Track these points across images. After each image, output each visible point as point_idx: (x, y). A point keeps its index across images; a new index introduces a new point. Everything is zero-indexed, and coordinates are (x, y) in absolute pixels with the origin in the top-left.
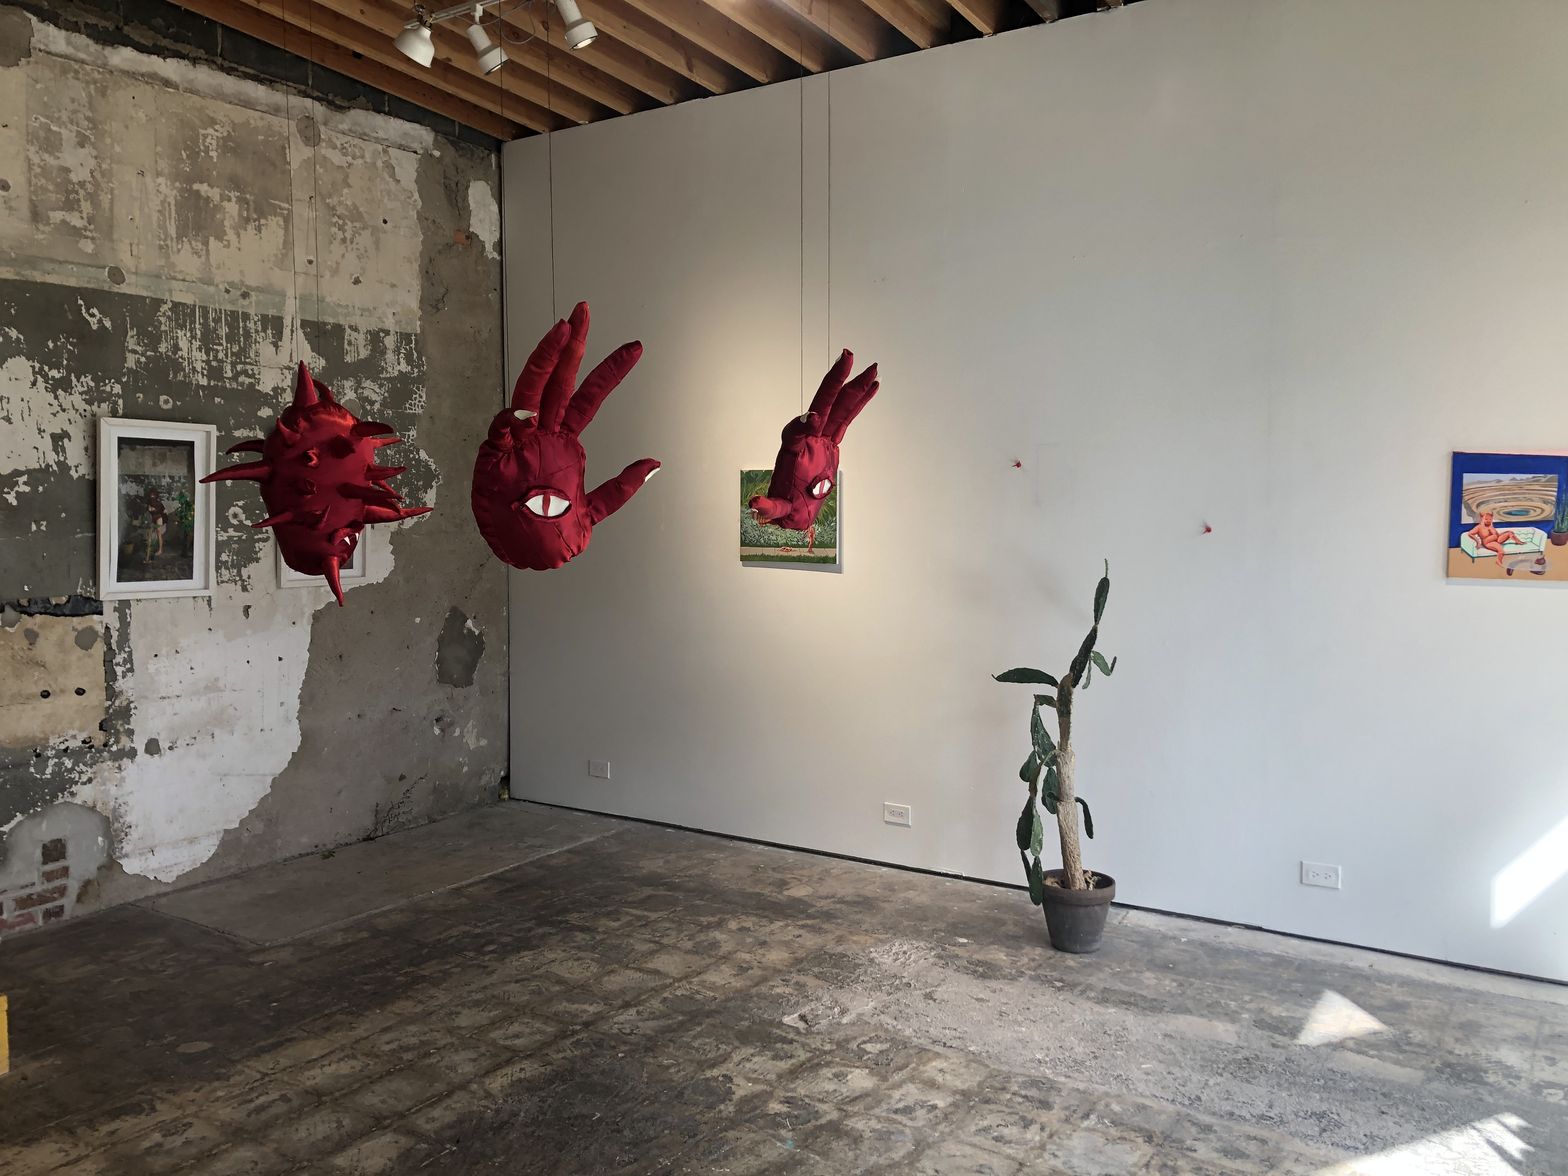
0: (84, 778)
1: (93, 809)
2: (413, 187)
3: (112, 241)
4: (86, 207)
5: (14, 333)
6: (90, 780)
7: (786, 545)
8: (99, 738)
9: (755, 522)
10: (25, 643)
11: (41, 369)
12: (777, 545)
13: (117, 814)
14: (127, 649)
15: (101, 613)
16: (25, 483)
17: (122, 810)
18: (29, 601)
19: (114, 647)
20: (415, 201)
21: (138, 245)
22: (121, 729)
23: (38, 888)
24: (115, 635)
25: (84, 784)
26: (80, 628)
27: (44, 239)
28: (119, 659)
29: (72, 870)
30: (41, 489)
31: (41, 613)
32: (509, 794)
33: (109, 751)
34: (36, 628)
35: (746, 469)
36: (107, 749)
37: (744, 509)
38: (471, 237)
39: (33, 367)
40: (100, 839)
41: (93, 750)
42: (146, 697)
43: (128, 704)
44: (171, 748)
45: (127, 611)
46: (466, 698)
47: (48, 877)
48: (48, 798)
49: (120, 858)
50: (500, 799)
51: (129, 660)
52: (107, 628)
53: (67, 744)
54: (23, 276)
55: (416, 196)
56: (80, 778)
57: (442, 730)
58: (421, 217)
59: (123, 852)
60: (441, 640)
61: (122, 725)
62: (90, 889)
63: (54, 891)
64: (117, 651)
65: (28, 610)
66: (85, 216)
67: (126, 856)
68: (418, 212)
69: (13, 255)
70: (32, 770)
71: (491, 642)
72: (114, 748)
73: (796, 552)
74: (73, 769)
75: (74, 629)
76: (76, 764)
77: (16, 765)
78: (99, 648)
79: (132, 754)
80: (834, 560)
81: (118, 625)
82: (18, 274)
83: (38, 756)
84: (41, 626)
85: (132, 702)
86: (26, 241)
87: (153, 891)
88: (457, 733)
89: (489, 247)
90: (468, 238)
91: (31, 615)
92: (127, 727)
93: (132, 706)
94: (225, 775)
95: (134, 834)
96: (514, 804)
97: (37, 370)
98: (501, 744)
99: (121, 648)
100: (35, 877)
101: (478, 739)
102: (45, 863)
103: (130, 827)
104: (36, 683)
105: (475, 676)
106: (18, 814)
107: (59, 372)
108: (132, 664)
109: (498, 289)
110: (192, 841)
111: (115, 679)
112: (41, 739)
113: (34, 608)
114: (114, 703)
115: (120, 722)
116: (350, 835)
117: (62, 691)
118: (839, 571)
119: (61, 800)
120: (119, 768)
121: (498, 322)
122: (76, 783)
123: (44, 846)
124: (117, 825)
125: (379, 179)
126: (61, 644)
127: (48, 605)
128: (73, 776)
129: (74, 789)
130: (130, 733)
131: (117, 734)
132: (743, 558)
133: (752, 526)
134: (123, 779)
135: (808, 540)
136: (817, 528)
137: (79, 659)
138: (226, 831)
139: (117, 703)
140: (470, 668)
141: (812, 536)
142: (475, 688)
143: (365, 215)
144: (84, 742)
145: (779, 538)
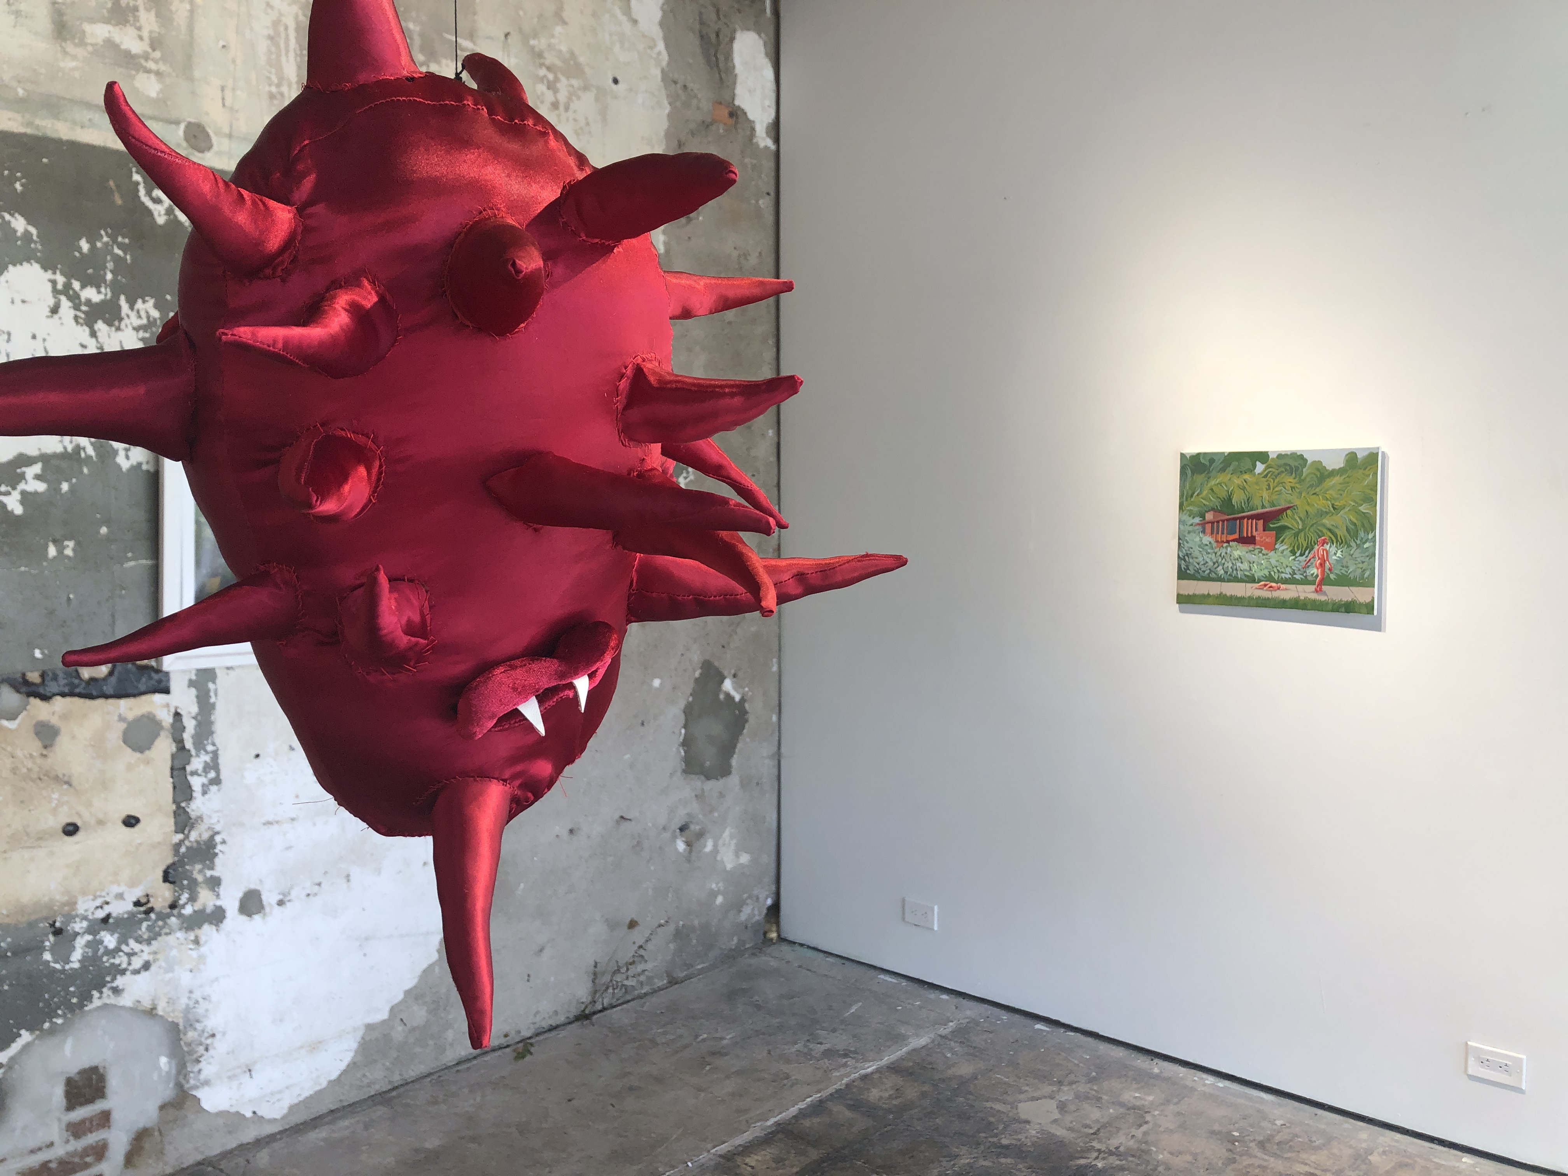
0: (137, 963)
1: (151, 1013)
2: (657, 33)
3: (191, 79)
4: (148, 20)
5: (19, 224)
6: (146, 966)
7: (1270, 578)
8: (163, 895)
9: (1207, 539)
10: (35, 746)
11: (68, 286)
12: (1252, 579)
13: (191, 1016)
14: (210, 748)
15: (167, 691)
16: (38, 477)
17: (200, 1010)
18: (43, 676)
19: (189, 744)
20: (659, 53)
21: (234, 89)
22: (200, 878)
23: (59, 1151)
24: (190, 725)
25: (137, 972)
26: (130, 716)
27: (75, 69)
28: (197, 763)
29: (115, 1116)
30: (65, 487)
31: (63, 695)
32: (778, 932)
33: (180, 915)
34: (54, 721)
35: (1192, 449)
36: (175, 912)
37: (1185, 517)
38: (736, 114)
39: (54, 283)
40: (163, 1061)
41: (153, 916)
42: (241, 825)
43: (212, 838)
44: (281, 903)
45: (211, 686)
46: (722, 795)
47: (76, 1130)
48: (74, 1000)
49: (196, 1087)
50: (768, 942)
51: (214, 765)
52: (177, 715)
53: (107, 909)
54: (37, 127)
55: (661, 46)
56: (129, 964)
57: (689, 844)
58: (668, 80)
59: (202, 1077)
60: (688, 711)
61: (200, 871)
62: (147, 1145)
63: (86, 1152)
64: (193, 752)
65: (41, 690)
66: (145, 34)
67: (207, 1083)
68: (663, 71)
69: (21, 92)
70: (47, 956)
71: (756, 709)
72: (188, 910)
73: (1289, 592)
74: (118, 950)
75: (121, 719)
76: (123, 940)
77: (20, 951)
78: (164, 747)
79: (217, 916)
80: (1369, 608)
81: (194, 709)
82: (29, 124)
83: (58, 932)
84: (65, 717)
85: (218, 833)
86: (43, 71)
87: (249, 1135)
88: (709, 847)
89: (761, 130)
90: (732, 115)
91: (45, 698)
92: (209, 873)
93: (218, 839)
94: (367, 939)
95: (220, 1047)
96: (785, 948)
97: (60, 287)
98: (768, 859)
99: (200, 745)
100: (54, 1131)
101: (737, 855)
102: (70, 1107)
103: (213, 1035)
104: (55, 811)
105: (734, 762)
106: (23, 1032)
107: (99, 292)
108: (218, 772)
109: (772, 193)
110: (315, 1046)
111: (190, 798)
112: (65, 904)
113: (53, 687)
114: (187, 837)
115: (198, 867)
116: (556, 1013)
117: (101, 823)
118: (1377, 626)
119: (96, 1003)
120: (197, 942)
121: (771, 242)
122: (123, 972)
123: (69, 1082)
124: (191, 1035)
125: (607, 16)
126: (98, 745)
127: (76, 681)
128: (117, 961)
129: (120, 981)
130: (215, 883)
131: (193, 889)
132: (1183, 600)
133: (1202, 546)
134: (202, 958)
135: (1314, 571)
136: (1335, 553)
137: (130, 767)
138: (369, 1027)
139: (194, 836)
140: (728, 749)
141: (1322, 565)
142: (733, 780)
143: (587, 70)
144: (137, 904)
145: (1255, 567)
